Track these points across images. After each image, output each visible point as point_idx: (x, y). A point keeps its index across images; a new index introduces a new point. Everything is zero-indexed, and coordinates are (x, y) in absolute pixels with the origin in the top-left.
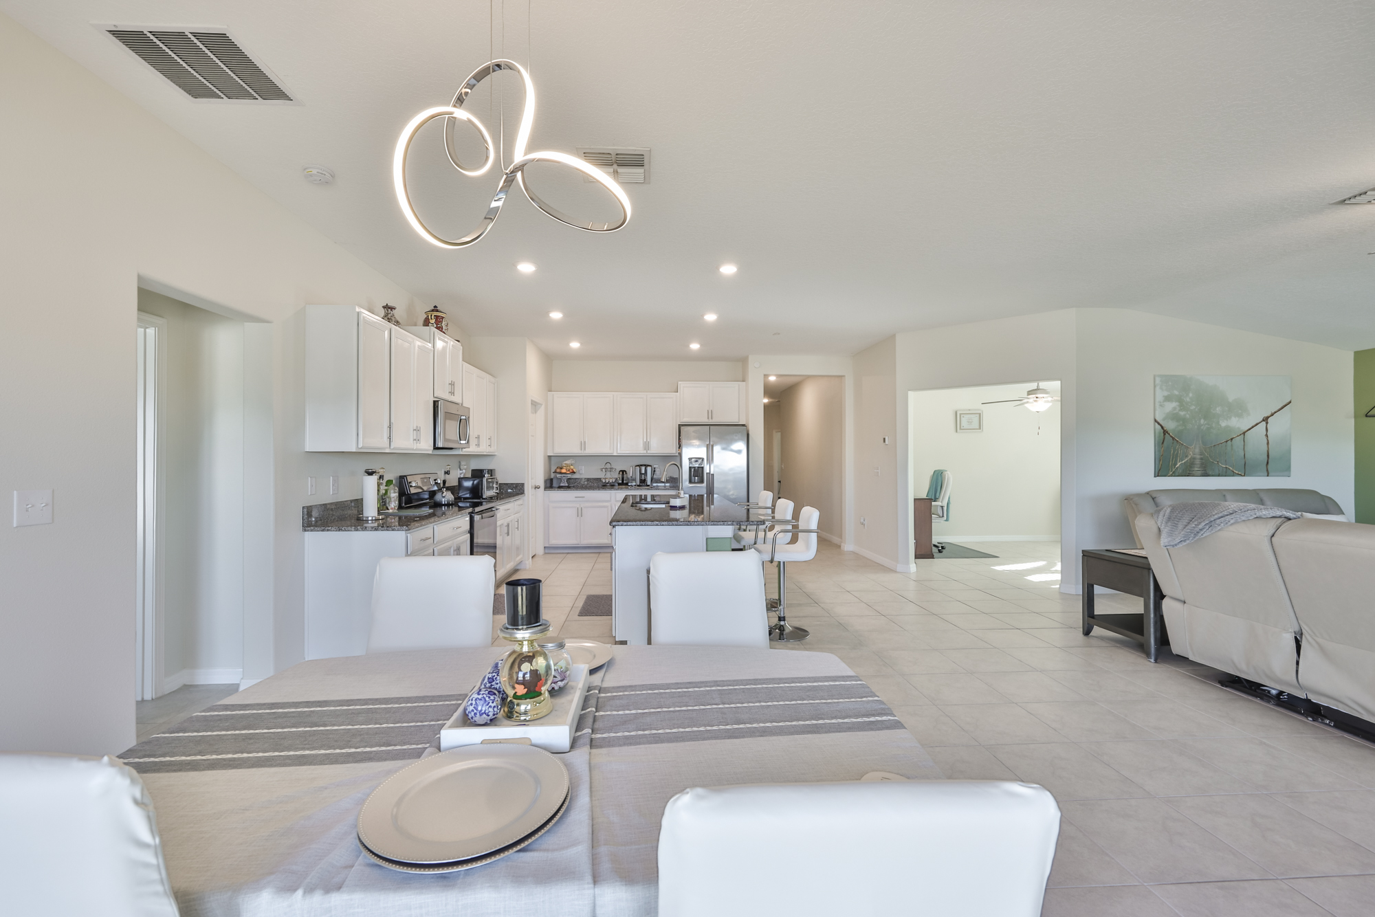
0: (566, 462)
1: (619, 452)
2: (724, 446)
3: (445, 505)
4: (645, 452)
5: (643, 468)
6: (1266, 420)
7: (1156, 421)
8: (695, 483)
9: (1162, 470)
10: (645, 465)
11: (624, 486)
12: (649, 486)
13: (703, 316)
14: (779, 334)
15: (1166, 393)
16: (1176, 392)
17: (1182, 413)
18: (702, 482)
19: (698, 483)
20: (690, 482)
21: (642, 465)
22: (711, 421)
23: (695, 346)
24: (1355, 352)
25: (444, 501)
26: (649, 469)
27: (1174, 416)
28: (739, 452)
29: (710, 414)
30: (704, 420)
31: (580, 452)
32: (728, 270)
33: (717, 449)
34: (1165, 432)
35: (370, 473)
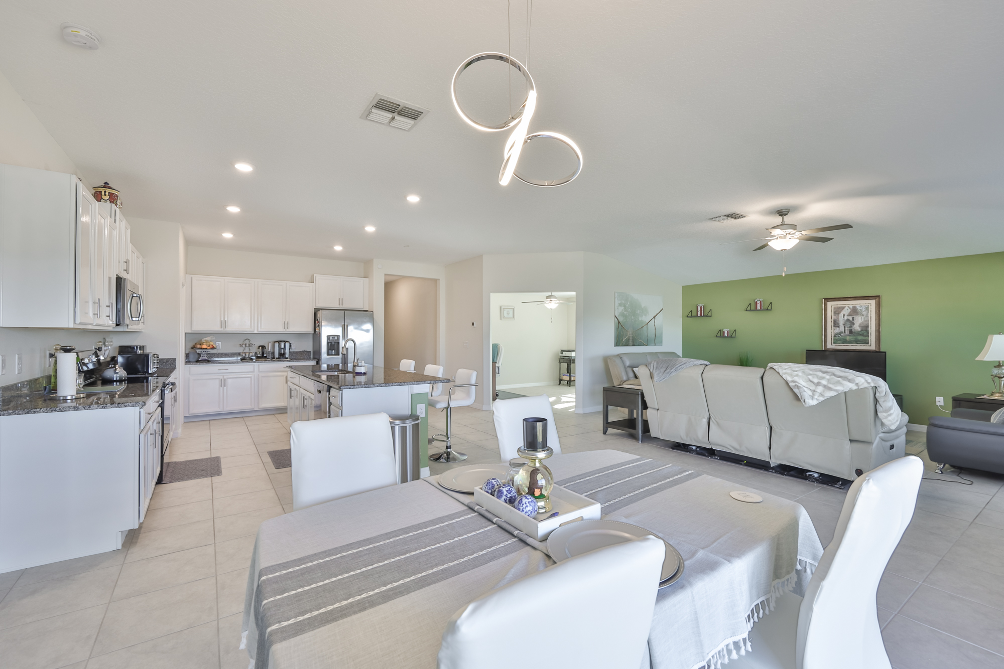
0: (206, 339)
1: (259, 330)
2: (356, 326)
3: (116, 381)
4: (284, 330)
5: (282, 344)
6: (654, 317)
7: (615, 316)
8: (332, 355)
9: (618, 343)
10: (284, 341)
11: (263, 359)
12: (287, 358)
13: (364, 227)
14: (409, 246)
15: (620, 302)
16: (623, 302)
17: (625, 313)
18: (338, 354)
19: (335, 355)
20: (328, 354)
21: (281, 341)
22: (341, 306)
23: (338, 248)
24: (683, 286)
25: (115, 377)
26: (287, 345)
27: (622, 314)
28: (367, 331)
29: (341, 301)
30: (336, 305)
31: (221, 329)
32: (413, 199)
33: (351, 328)
34: (619, 322)
35: (67, 350)
